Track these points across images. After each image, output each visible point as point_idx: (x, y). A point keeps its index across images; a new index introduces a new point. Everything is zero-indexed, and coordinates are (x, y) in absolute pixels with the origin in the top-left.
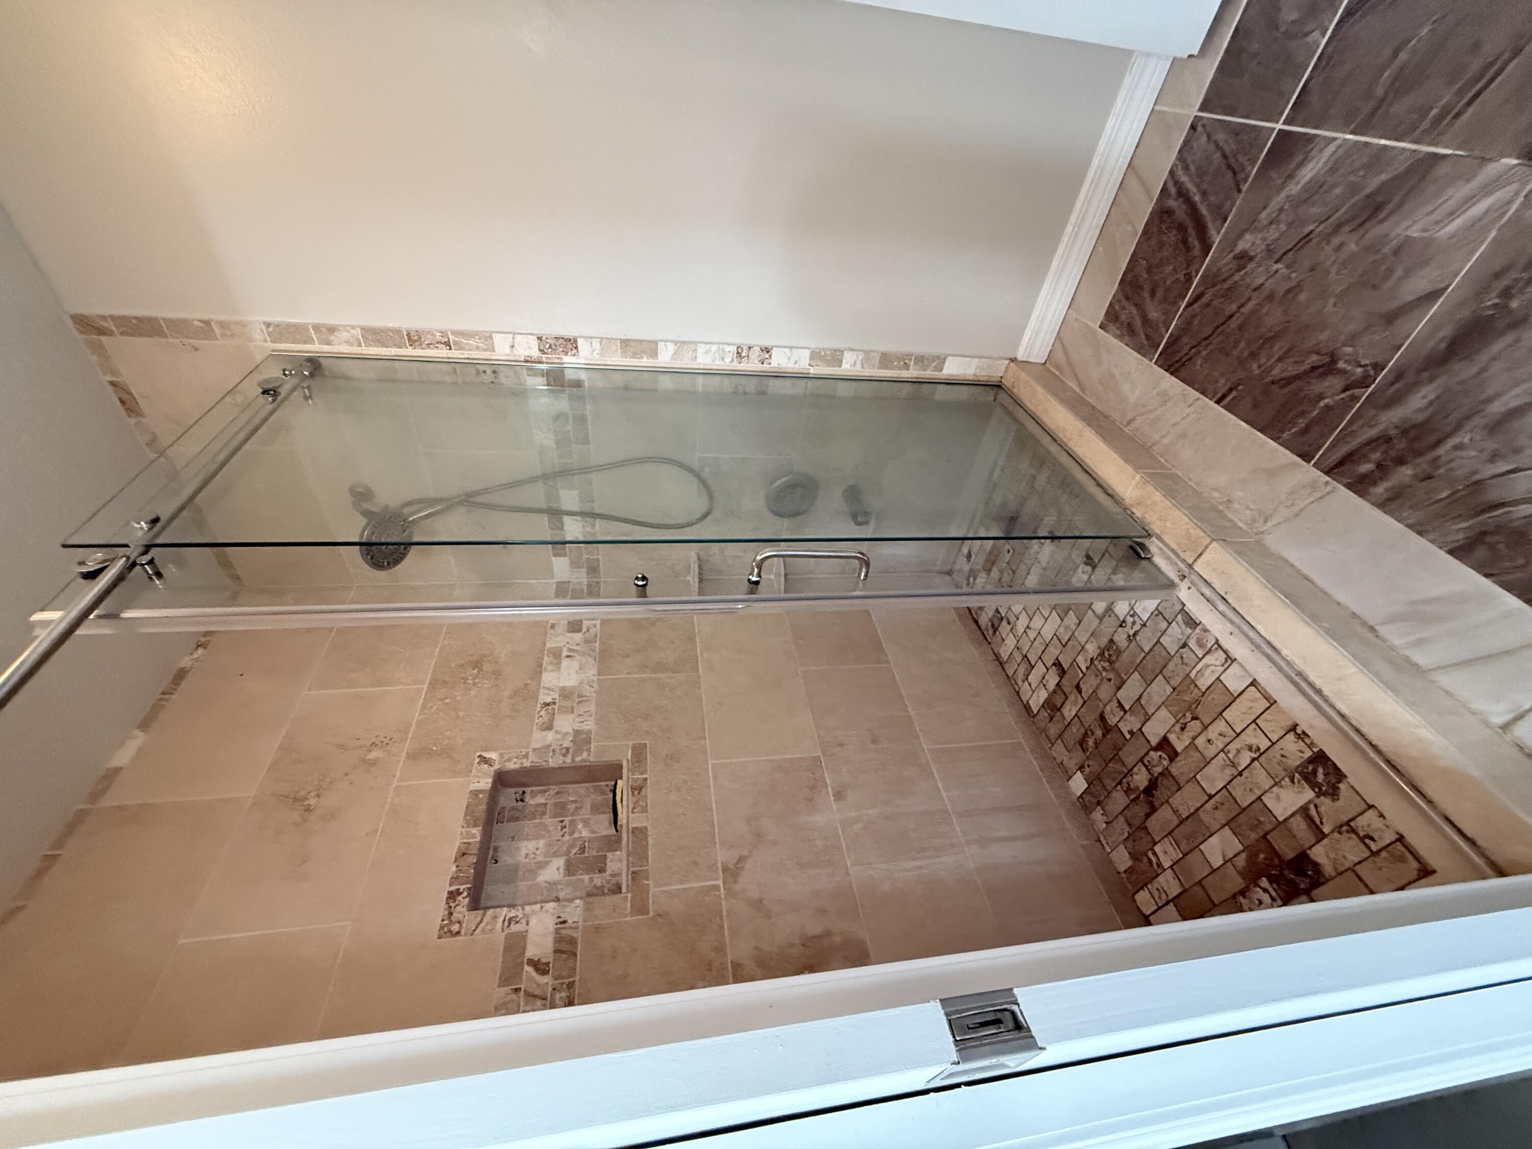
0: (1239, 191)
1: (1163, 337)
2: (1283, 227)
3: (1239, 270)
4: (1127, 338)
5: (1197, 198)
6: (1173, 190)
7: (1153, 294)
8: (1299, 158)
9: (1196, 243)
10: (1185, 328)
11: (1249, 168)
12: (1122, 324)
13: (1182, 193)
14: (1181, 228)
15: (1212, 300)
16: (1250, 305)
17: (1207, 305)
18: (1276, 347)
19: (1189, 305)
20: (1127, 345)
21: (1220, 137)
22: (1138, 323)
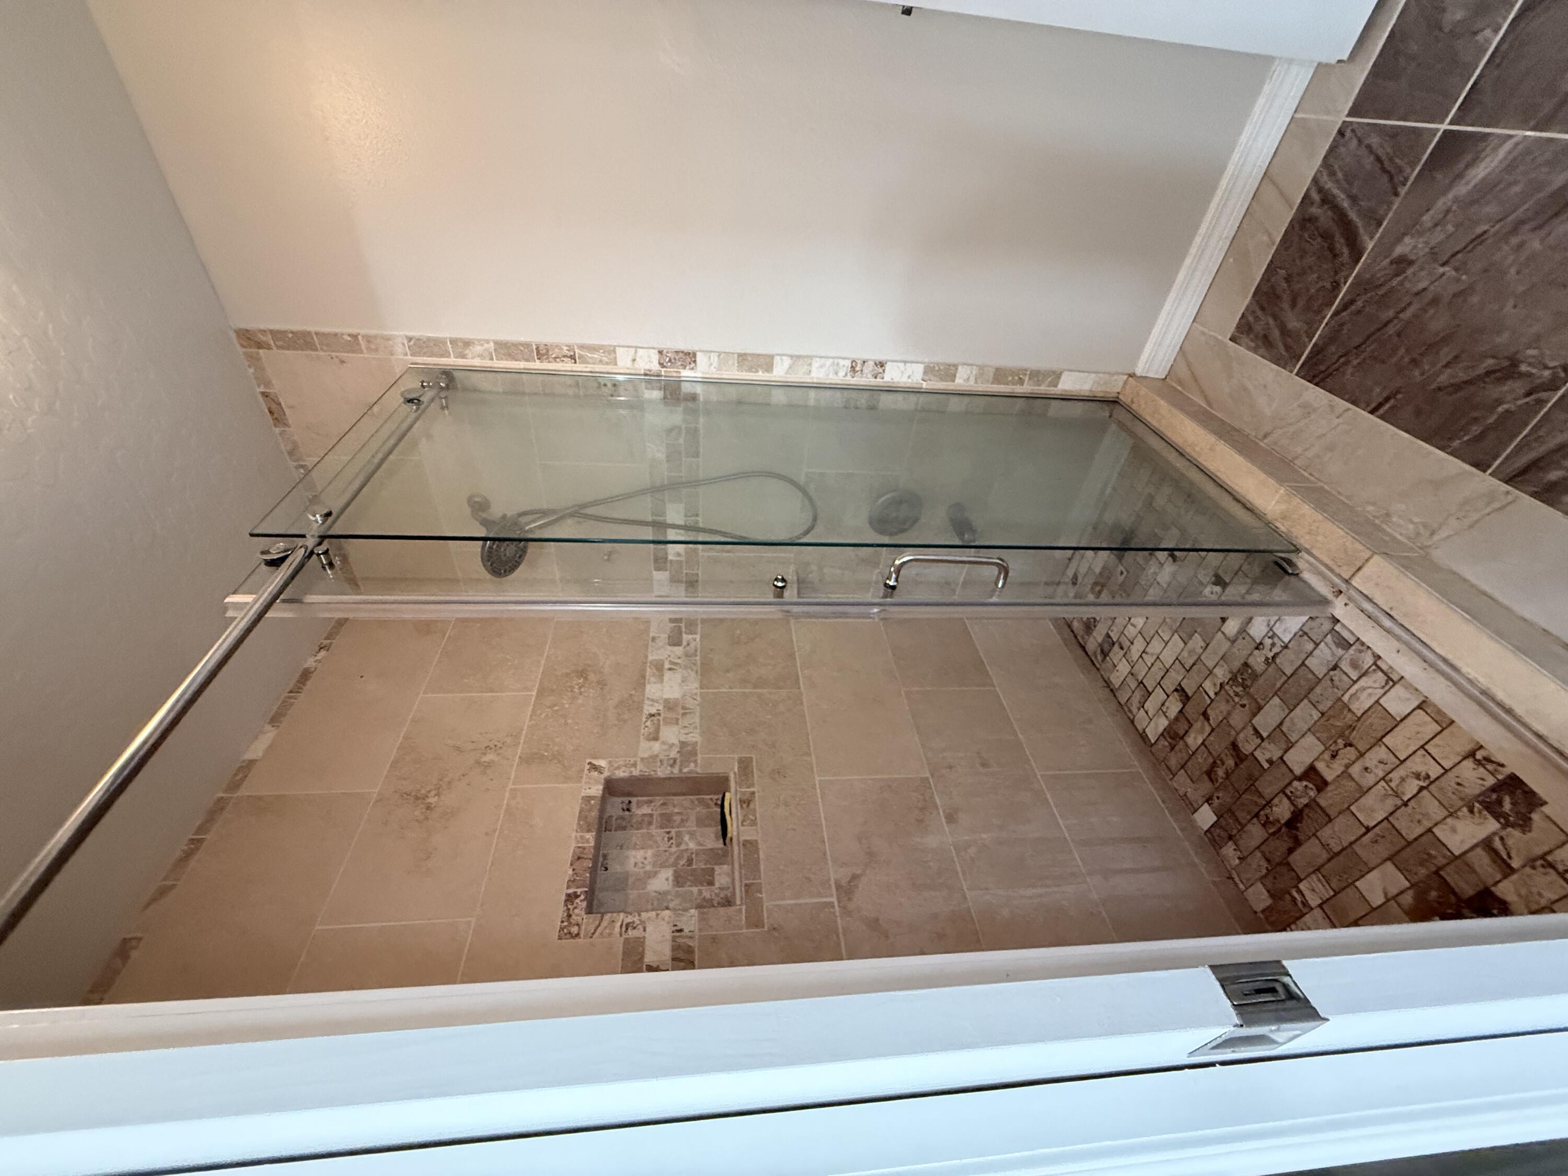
0: (1396, 194)
1: (1306, 347)
2: (1450, 228)
3: (1397, 275)
4: (1262, 351)
5: (1346, 204)
6: (1316, 196)
7: (1293, 304)
8: (1469, 157)
9: (1346, 251)
10: (1332, 337)
11: (1408, 170)
12: (1256, 337)
13: (1327, 200)
14: (1326, 236)
15: (1364, 307)
16: (1411, 311)
17: (1359, 312)
18: (1442, 353)
19: (1336, 313)
20: (1263, 357)
21: (1374, 140)
22: (1276, 333)
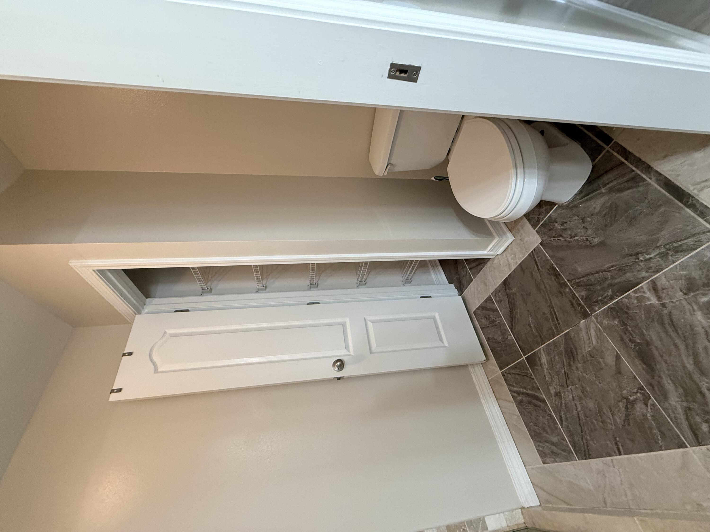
0: (533, 379)
1: (568, 445)
2: (556, 377)
3: (561, 399)
4: (557, 459)
5: (525, 391)
6: (516, 395)
7: (545, 431)
8: (537, 359)
9: (540, 403)
10: (571, 435)
11: (528, 372)
12: (549, 454)
13: (519, 393)
14: (530, 403)
15: (566, 416)
16: (579, 406)
17: (567, 419)
18: (605, 411)
19: (562, 425)
20: (561, 462)
21: (513, 371)
22: (554, 448)
